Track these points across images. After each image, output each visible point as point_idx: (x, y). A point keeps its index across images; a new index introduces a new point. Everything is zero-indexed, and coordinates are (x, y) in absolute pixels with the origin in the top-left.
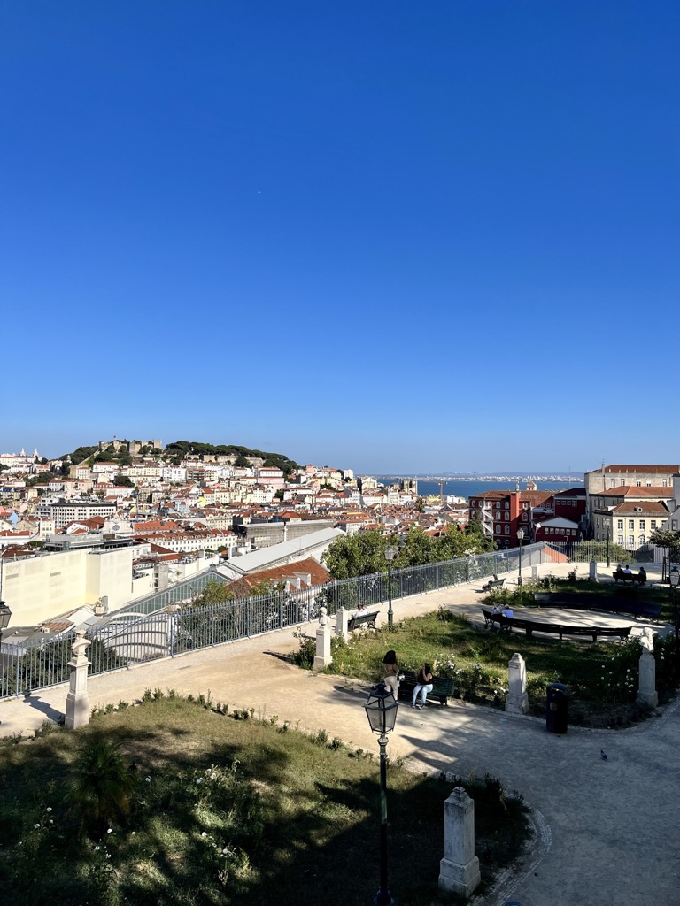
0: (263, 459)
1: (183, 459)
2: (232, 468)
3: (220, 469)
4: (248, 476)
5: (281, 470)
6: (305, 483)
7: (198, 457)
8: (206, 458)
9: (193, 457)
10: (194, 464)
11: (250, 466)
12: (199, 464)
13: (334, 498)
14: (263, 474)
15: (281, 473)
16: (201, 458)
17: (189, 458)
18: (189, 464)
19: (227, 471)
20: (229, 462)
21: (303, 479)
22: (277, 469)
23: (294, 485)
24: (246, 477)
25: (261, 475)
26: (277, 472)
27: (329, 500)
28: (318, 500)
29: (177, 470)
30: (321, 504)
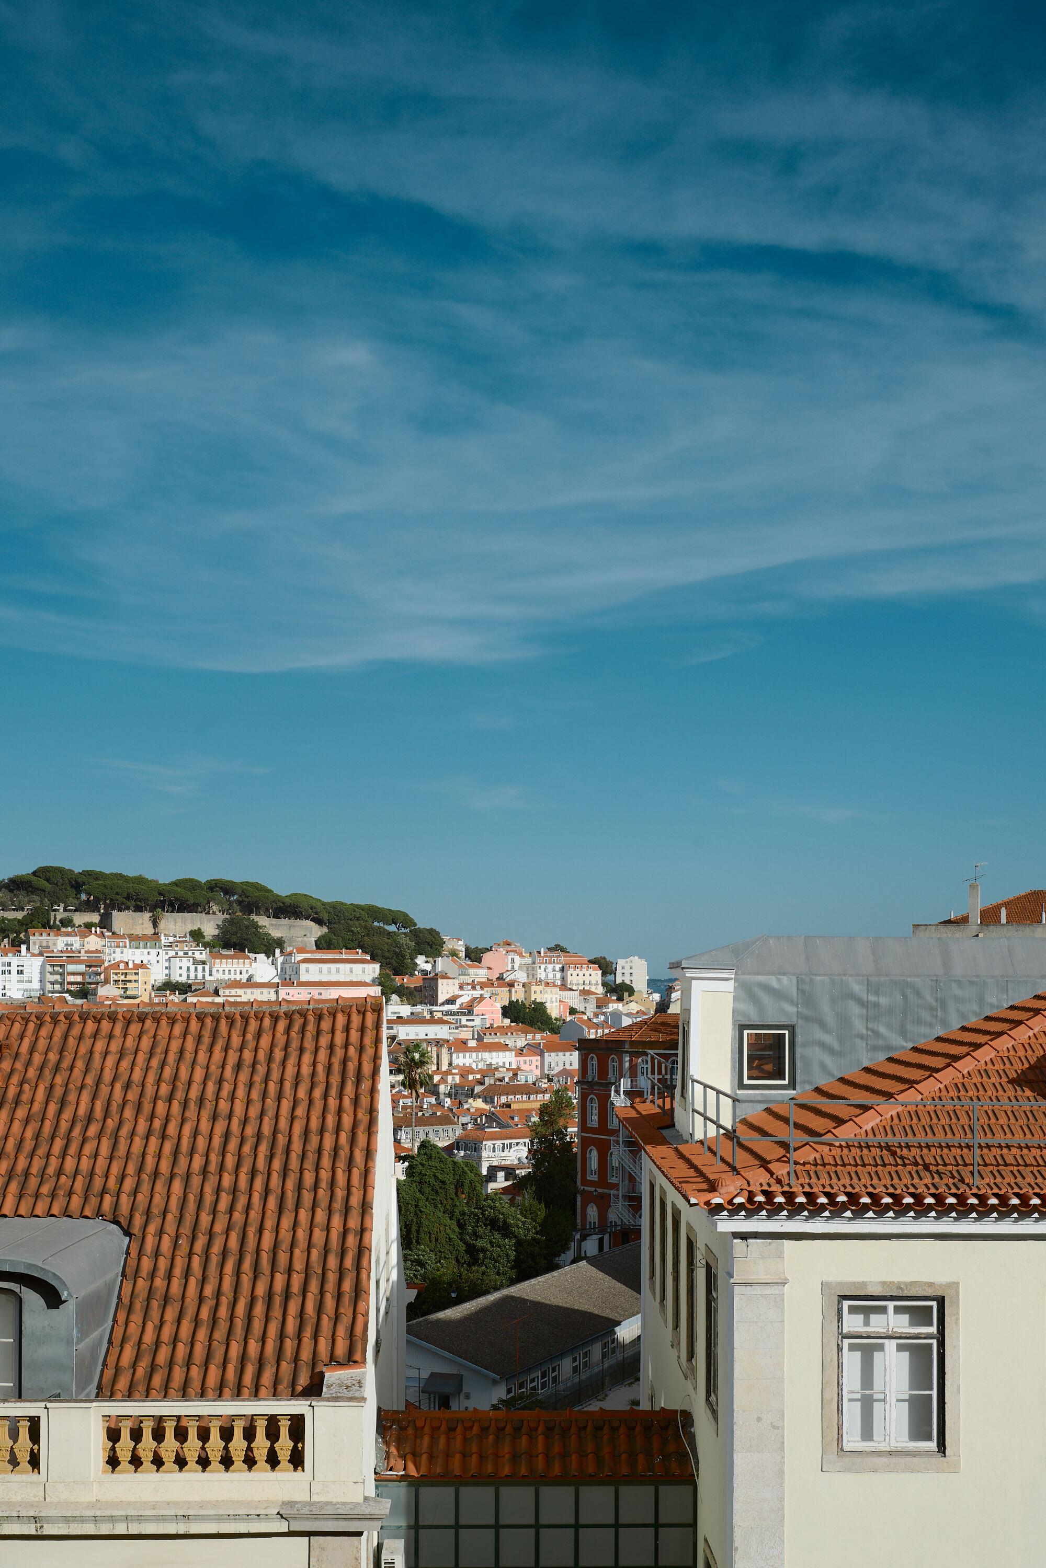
0: (319, 922)
1: (46, 925)
2: (201, 954)
3: (163, 956)
4: (258, 979)
5: (373, 959)
6: (451, 1001)
7: (95, 918)
8: (122, 920)
9: (80, 919)
10: (76, 941)
11: (269, 946)
12: (93, 942)
13: (520, 1052)
14: (310, 972)
15: (372, 970)
16: (105, 923)
17: (67, 923)
18: (60, 943)
19: (186, 963)
20: (197, 935)
21: (445, 990)
22: (360, 953)
23: (405, 1010)
24: (250, 983)
25: (304, 978)
26: (357, 967)
27: (504, 1059)
28: (462, 1060)
29: (15, 961)
30: (465, 1072)
